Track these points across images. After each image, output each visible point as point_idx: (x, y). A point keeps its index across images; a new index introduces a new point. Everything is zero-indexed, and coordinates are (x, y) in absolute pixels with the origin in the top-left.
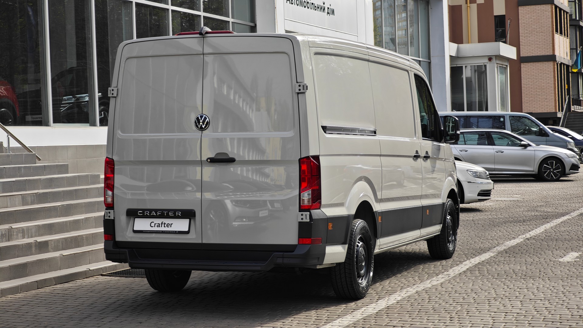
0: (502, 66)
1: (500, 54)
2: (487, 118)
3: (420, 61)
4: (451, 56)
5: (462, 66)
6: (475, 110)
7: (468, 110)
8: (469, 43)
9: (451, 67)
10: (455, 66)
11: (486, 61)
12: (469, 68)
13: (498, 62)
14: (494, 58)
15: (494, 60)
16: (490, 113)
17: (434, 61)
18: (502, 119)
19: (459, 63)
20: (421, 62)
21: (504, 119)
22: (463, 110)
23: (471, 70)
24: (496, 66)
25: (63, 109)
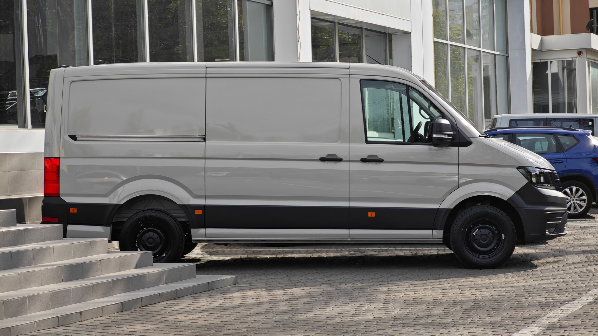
0: (594, 61)
1: (591, 47)
2: (575, 121)
3: (495, 55)
4: (533, 50)
5: (547, 62)
6: (564, 112)
7: (553, 112)
8: (560, 34)
9: (533, 63)
10: (539, 61)
11: (575, 55)
12: (555, 64)
13: (589, 56)
14: (584, 52)
15: (584, 55)
16: (579, 115)
17: (512, 55)
18: (590, 123)
19: (542, 58)
20: (497, 56)
21: (593, 123)
22: (548, 112)
23: (558, 66)
24: (587, 62)
25: (9, 107)
